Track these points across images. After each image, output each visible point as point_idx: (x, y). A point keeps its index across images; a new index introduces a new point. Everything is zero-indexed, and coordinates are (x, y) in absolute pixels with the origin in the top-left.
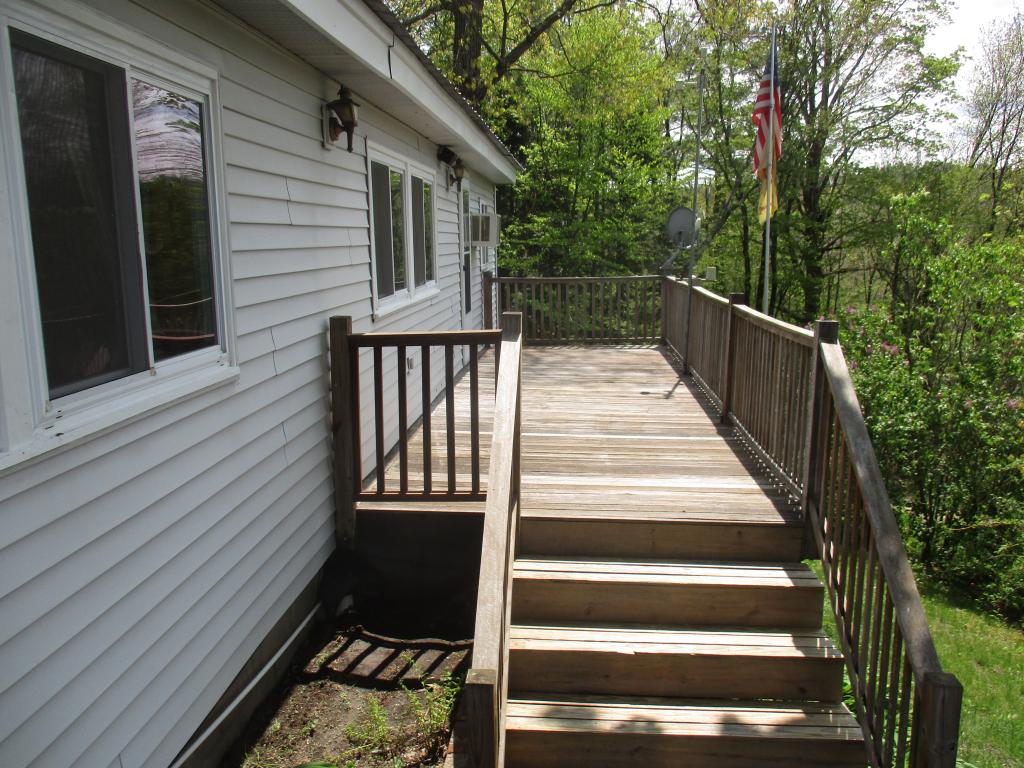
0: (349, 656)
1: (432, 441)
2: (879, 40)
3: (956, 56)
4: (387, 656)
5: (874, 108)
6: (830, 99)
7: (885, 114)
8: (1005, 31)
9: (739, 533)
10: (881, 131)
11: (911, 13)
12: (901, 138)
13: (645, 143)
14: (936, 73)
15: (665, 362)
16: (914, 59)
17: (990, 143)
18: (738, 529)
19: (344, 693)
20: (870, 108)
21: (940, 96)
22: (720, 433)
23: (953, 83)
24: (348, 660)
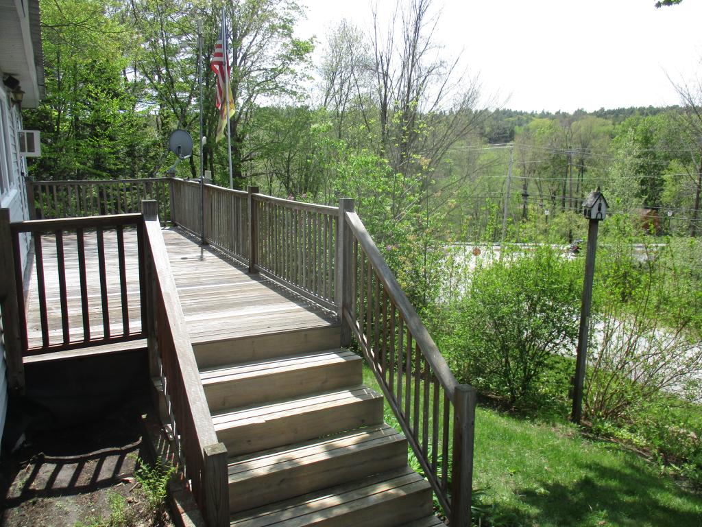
0: (43, 477)
1: (47, 307)
2: (266, 25)
3: (311, 40)
4: (75, 469)
5: (266, 70)
6: (239, 61)
7: (272, 73)
8: (337, 28)
9: (306, 335)
10: (270, 84)
11: (283, 10)
12: (283, 90)
13: (112, 82)
14: (300, 50)
15: (183, 237)
16: (287, 40)
17: (334, 96)
18: (304, 333)
19: (58, 502)
20: (264, 69)
21: (303, 65)
22: (253, 278)
23: (311, 57)
24: (44, 480)
